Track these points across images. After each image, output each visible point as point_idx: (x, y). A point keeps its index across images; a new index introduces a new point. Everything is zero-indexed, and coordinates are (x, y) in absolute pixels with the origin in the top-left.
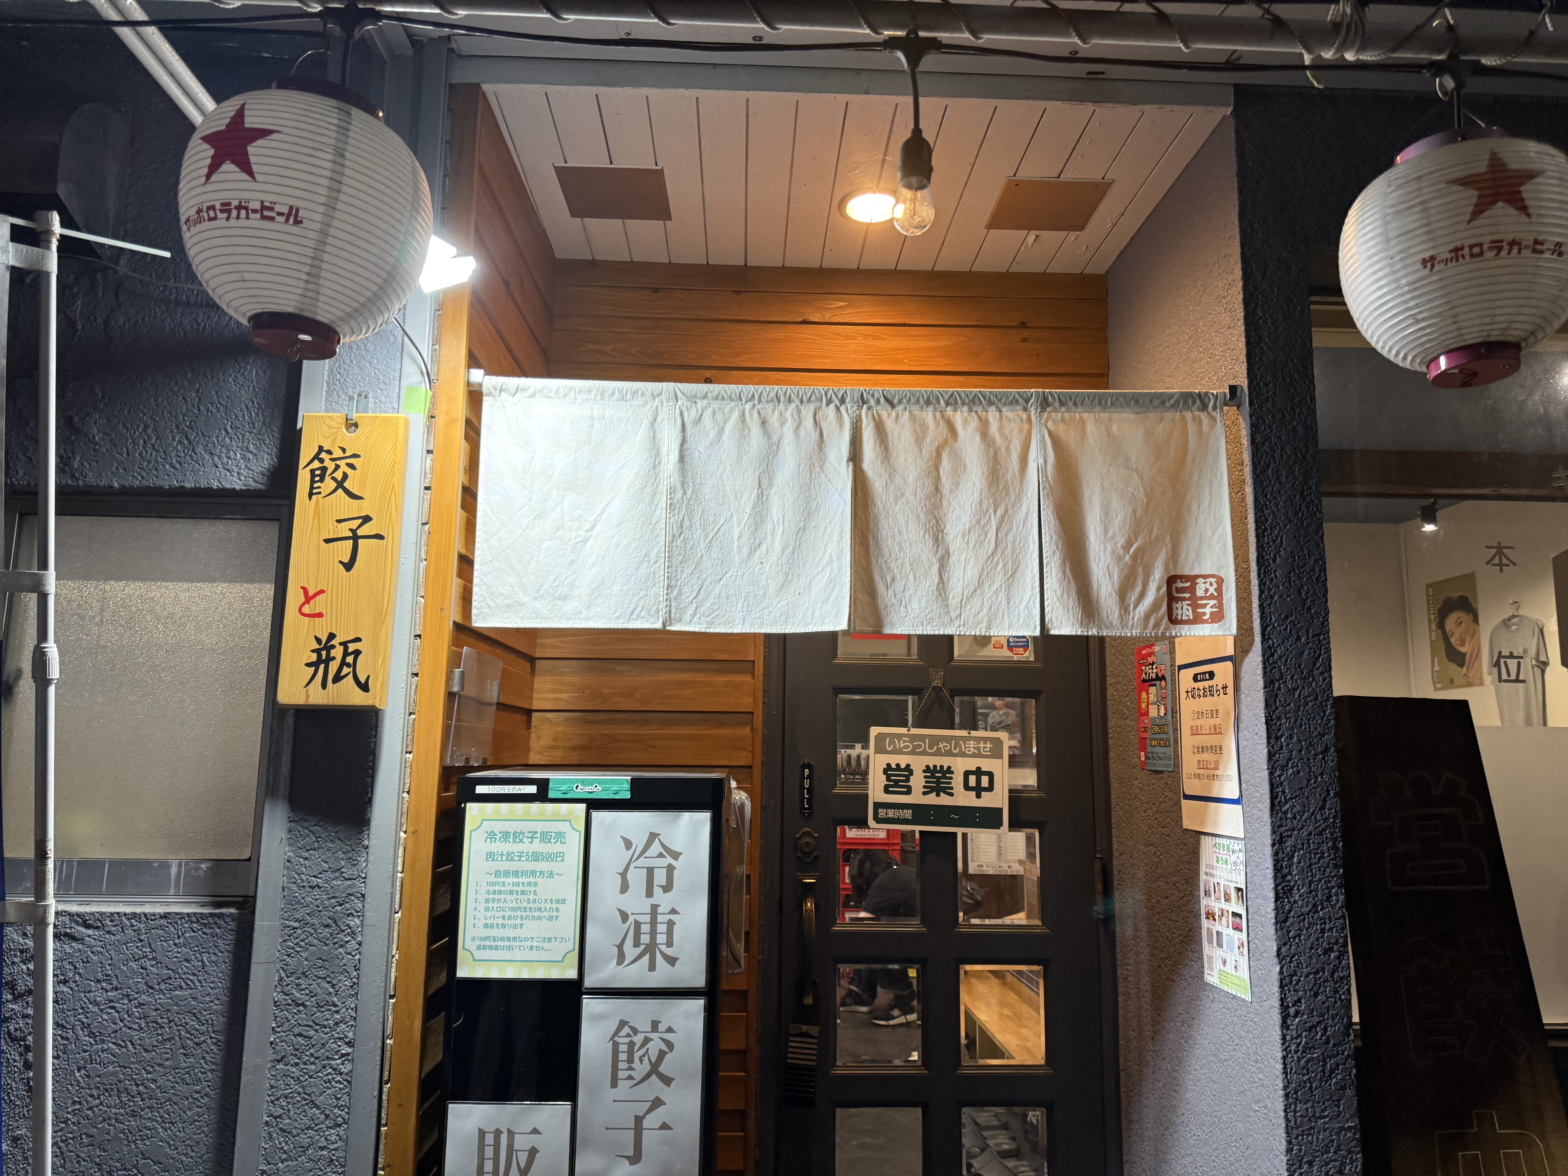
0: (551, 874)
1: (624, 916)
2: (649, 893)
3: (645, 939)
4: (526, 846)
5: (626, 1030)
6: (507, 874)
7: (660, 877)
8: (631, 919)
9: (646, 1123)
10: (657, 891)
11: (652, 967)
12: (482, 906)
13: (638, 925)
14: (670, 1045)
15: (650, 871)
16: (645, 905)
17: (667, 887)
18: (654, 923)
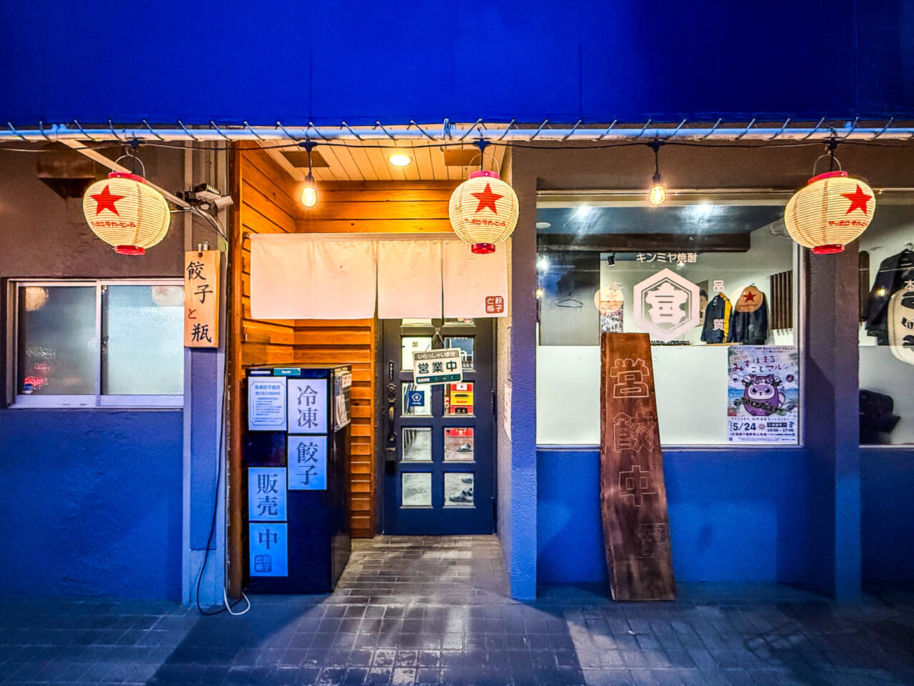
0: (276, 399)
1: (300, 412)
2: (308, 404)
3: (307, 418)
4: (268, 390)
5: (302, 446)
6: (263, 399)
7: (311, 400)
8: (302, 412)
9: (309, 473)
10: (310, 404)
11: (310, 427)
12: (255, 409)
13: (304, 414)
14: (316, 450)
15: (308, 398)
16: (307, 408)
17: (313, 403)
18: (310, 414)
